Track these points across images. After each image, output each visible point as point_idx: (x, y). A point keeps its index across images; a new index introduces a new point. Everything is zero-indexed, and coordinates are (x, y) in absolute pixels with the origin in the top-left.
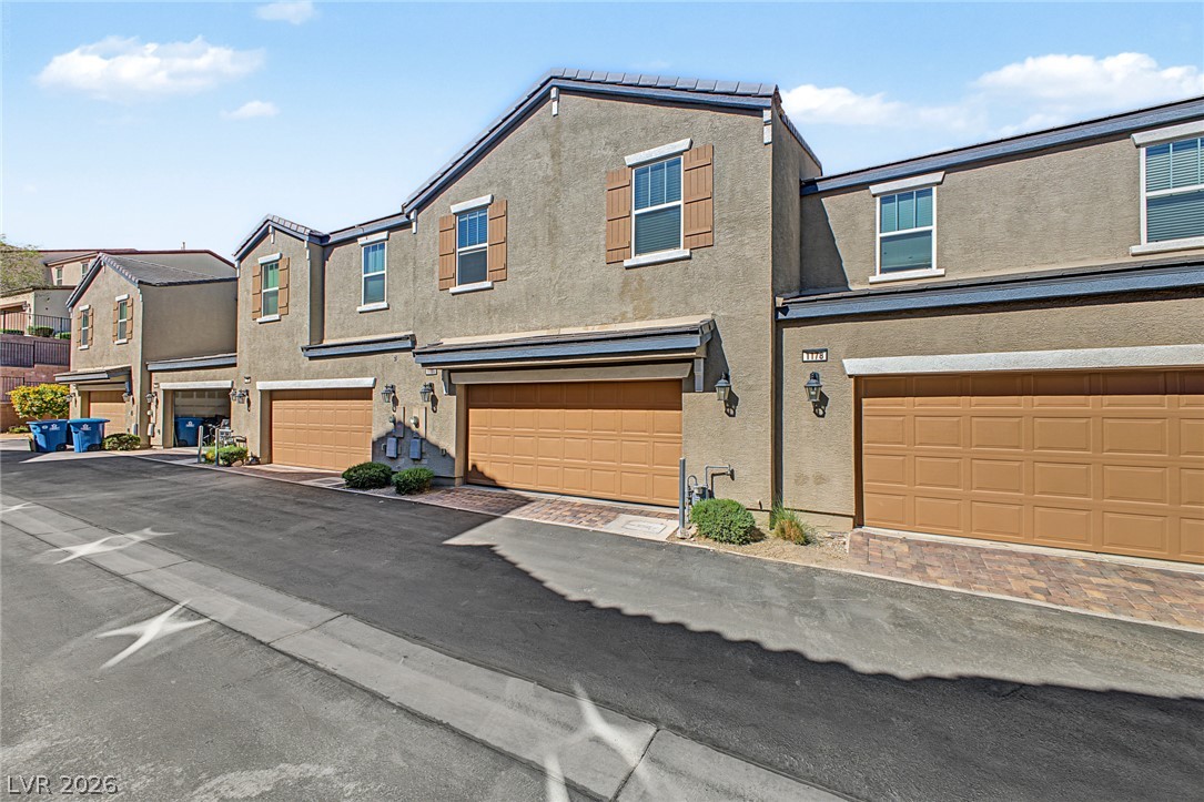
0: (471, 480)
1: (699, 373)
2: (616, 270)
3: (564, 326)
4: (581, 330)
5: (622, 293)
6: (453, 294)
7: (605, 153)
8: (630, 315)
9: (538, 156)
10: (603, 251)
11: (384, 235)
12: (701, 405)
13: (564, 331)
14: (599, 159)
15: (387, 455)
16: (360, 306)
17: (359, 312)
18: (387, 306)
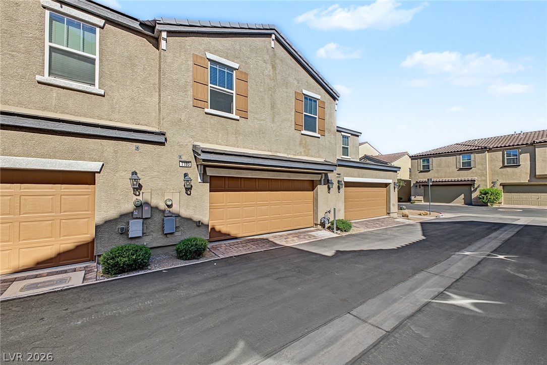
0: (214, 239)
1: (323, 179)
2: (298, 134)
4: (285, 155)
5: (300, 144)
6: (206, 113)
7: (294, 82)
8: (303, 153)
9: (265, 62)
10: (294, 123)
11: (99, 21)
12: (321, 189)
14: (292, 83)
15: (130, 237)
16: (39, 74)
17: (39, 82)
18: (103, 93)
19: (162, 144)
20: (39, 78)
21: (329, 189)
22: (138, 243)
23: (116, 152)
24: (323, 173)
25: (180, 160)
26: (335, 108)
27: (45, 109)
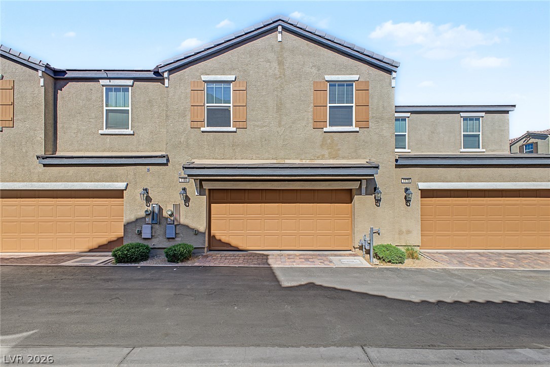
0: (212, 248)
1: (364, 187)
3: (286, 159)
5: (322, 145)
6: (203, 132)
7: (312, 71)
8: (326, 156)
9: (268, 61)
10: (311, 121)
11: (130, 82)
12: (362, 202)
13: (287, 161)
14: (308, 73)
15: (142, 237)
16: (101, 130)
17: (101, 135)
18: (132, 133)
19: (166, 164)
20: (101, 132)
21: (378, 201)
22: (146, 243)
23: (135, 174)
24: (364, 179)
25: (180, 176)
26: (390, 83)
27: (104, 151)
